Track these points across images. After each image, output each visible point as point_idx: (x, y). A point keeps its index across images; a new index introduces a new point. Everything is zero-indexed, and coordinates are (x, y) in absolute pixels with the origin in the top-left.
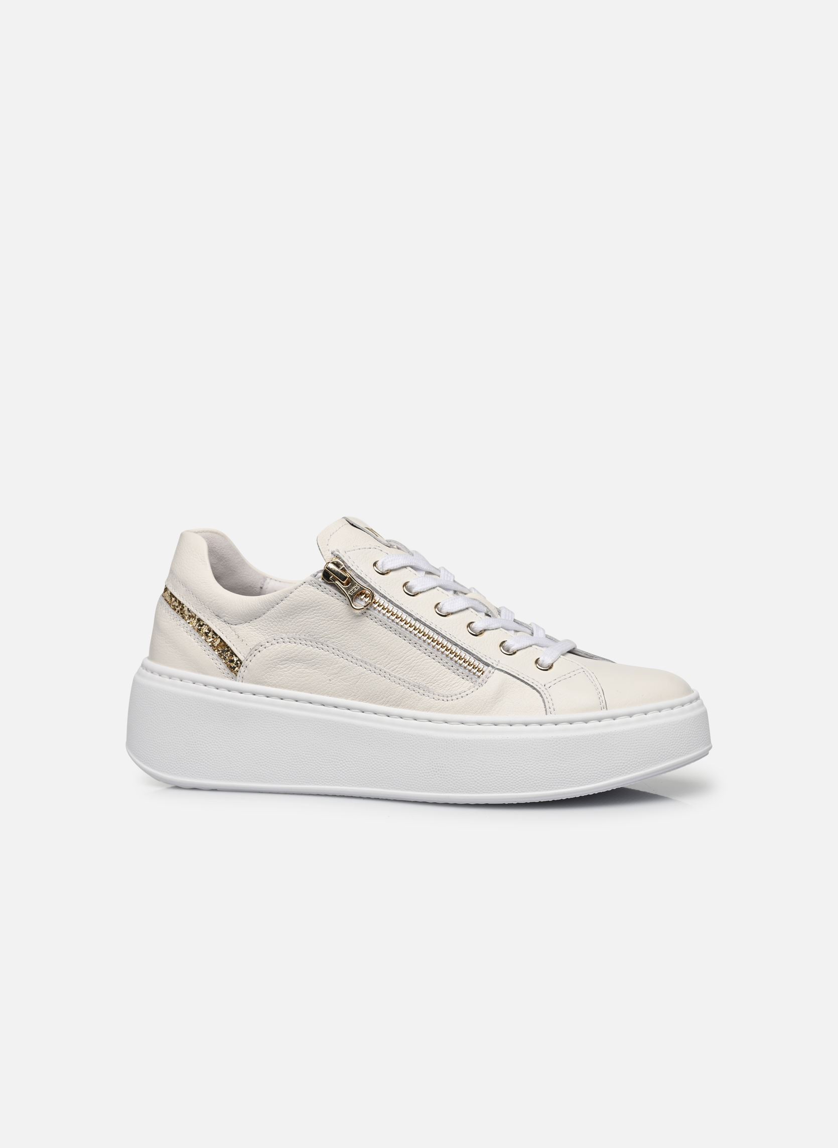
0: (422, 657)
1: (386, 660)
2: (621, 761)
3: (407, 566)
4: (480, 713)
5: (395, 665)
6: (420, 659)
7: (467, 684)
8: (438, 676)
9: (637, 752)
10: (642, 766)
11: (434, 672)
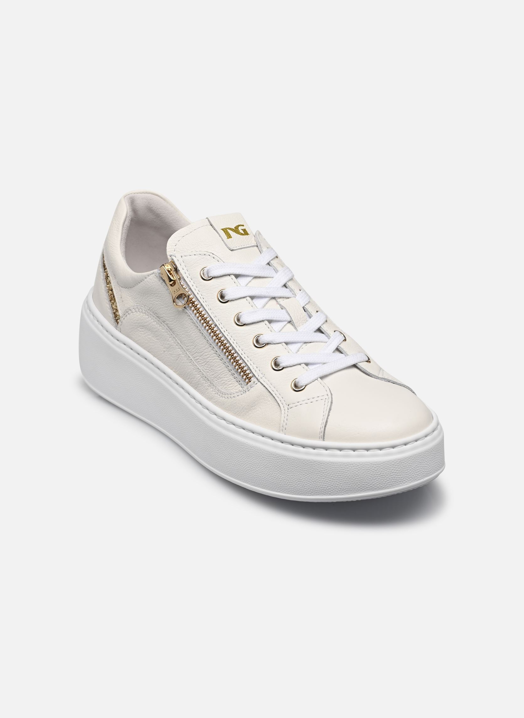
0: (214, 356)
1: (194, 350)
2: (325, 484)
3: (231, 274)
4: (237, 415)
5: (198, 356)
6: (212, 357)
7: (239, 387)
8: (222, 375)
9: (339, 480)
10: (343, 491)
11: (219, 370)
